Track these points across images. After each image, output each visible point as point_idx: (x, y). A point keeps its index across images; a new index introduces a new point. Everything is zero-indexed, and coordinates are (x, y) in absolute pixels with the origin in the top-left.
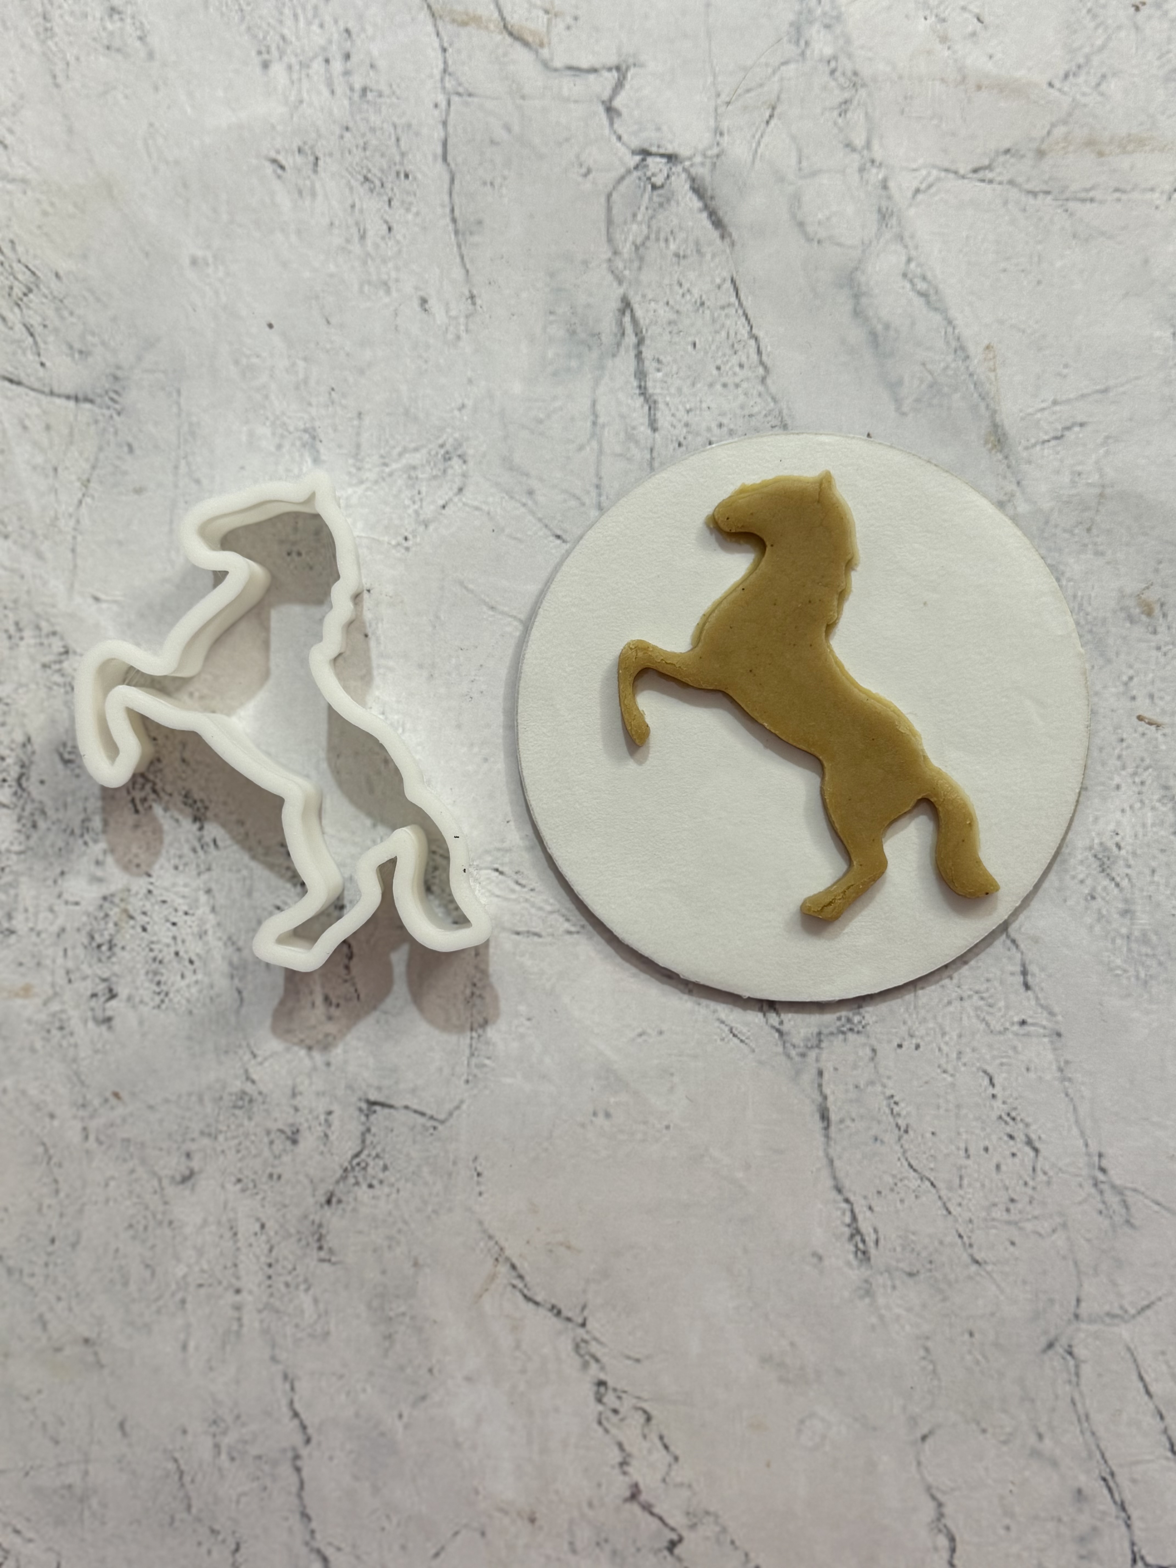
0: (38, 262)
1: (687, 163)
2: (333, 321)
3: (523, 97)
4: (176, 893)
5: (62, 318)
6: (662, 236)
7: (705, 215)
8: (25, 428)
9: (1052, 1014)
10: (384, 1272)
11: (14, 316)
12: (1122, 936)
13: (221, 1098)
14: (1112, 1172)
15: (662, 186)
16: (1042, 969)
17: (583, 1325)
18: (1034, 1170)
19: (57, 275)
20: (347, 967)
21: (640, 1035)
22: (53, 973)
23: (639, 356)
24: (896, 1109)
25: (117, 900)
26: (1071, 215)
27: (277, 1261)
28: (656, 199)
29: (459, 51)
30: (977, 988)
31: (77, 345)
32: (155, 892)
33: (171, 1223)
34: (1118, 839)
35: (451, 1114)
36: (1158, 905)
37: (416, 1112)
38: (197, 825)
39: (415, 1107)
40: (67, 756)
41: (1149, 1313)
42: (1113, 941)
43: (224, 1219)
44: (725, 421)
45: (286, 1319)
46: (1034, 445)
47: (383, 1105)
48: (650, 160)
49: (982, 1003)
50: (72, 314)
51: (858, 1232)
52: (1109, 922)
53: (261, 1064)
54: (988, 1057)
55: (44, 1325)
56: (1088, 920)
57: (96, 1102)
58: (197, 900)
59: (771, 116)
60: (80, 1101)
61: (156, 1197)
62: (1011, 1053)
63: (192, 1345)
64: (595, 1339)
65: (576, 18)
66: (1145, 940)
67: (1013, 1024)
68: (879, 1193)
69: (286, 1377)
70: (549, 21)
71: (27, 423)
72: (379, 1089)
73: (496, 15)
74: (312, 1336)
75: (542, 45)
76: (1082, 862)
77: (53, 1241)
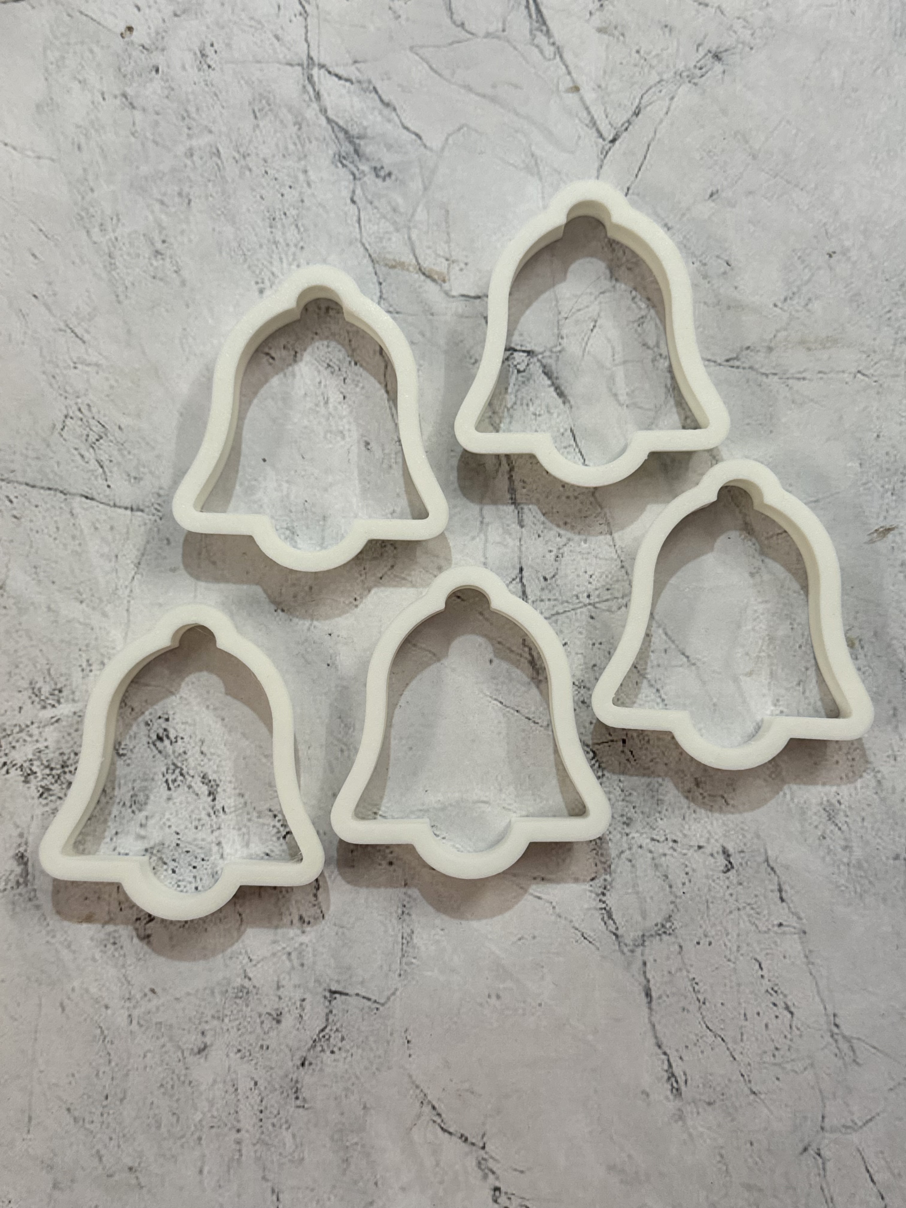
0: (106, 419)
1: (540, 357)
2: (306, 456)
3: (432, 314)
4: (197, 845)
5: (123, 456)
6: (525, 402)
7: (552, 389)
8: (96, 529)
9: (799, 918)
10: (342, 1114)
11: (89, 455)
12: (844, 864)
13: (227, 991)
14: (842, 1027)
15: (524, 371)
16: (792, 888)
17: (483, 1148)
18: (791, 1027)
19: (120, 428)
20: (315, 896)
21: (520, 939)
22: (109, 904)
23: (510, 478)
24: (697, 987)
25: (155, 851)
26: (791, 388)
27: (266, 1108)
28: (520, 379)
29: (390, 285)
30: (749, 901)
31: (133, 474)
32: (181, 845)
33: (190, 1082)
34: (839, 797)
35: (388, 999)
36: (867, 843)
37: (364, 997)
38: (211, 797)
39: (364, 994)
40: (121, 752)
41: (870, 1124)
42: (838, 866)
43: (228, 1078)
44: (569, 520)
45: (273, 1149)
46: (772, 537)
47: (341, 993)
48: (516, 354)
49: (752, 912)
50: (129, 453)
51: (673, 1075)
52: (835, 854)
53: (255, 965)
54: (758, 949)
55: (100, 1159)
56: (822, 853)
57: (138, 996)
58: (210, 850)
59: (594, 326)
60: (127, 996)
61: (181, 1064)
62: (773, 946)
63: (206, 1170)
64: (492, 1157)
65: (466, 264)
66: (859, 866)
67: (773, 926)
68: (687, 1047)
69: (273, 1191)
70: (449, 265)
71: (98, 525)
72: (338, 982)
73: (414, 261)
74: (292, 1161)
75: (444, 281)
76: (815, 814)
77: (107, 1098)
